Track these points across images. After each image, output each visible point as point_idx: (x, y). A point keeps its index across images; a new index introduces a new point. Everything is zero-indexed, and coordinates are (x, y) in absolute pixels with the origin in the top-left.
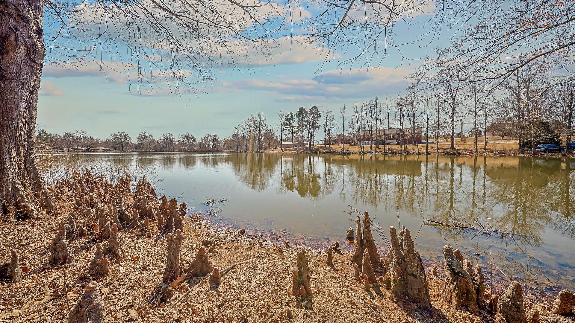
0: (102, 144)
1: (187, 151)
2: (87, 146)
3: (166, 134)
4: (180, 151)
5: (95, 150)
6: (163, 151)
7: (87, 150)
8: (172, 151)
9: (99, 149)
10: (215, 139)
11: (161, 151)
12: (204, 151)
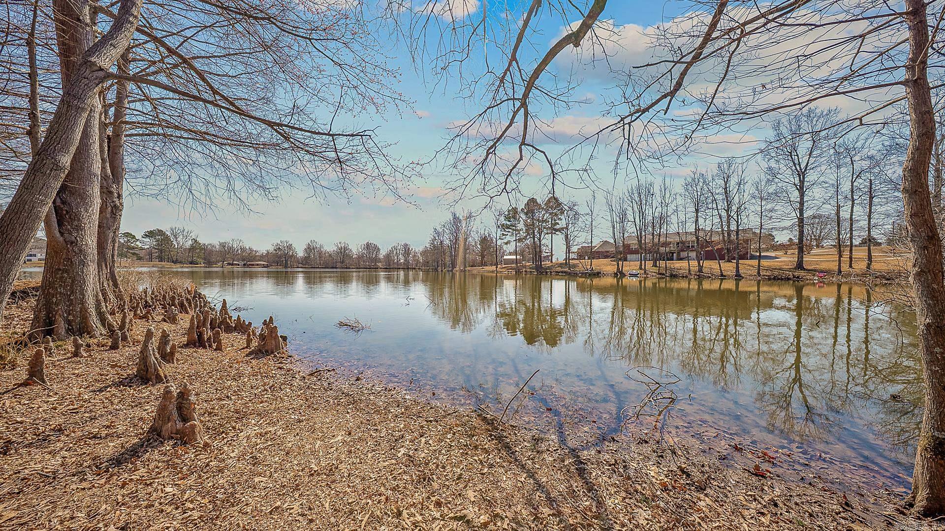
0: (262, 257)
1: (367, 268)
2: (243, 260)
3: (340, 243)
4: (357, 268)
5: (253, 265)
6: (336, 268)
7: (244, 265)
8: (347, 268)
9: (258, 265)
10: (407, 250)
11: (332, 268)
12: (390, 268)
